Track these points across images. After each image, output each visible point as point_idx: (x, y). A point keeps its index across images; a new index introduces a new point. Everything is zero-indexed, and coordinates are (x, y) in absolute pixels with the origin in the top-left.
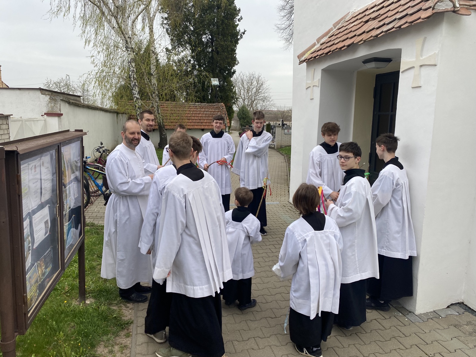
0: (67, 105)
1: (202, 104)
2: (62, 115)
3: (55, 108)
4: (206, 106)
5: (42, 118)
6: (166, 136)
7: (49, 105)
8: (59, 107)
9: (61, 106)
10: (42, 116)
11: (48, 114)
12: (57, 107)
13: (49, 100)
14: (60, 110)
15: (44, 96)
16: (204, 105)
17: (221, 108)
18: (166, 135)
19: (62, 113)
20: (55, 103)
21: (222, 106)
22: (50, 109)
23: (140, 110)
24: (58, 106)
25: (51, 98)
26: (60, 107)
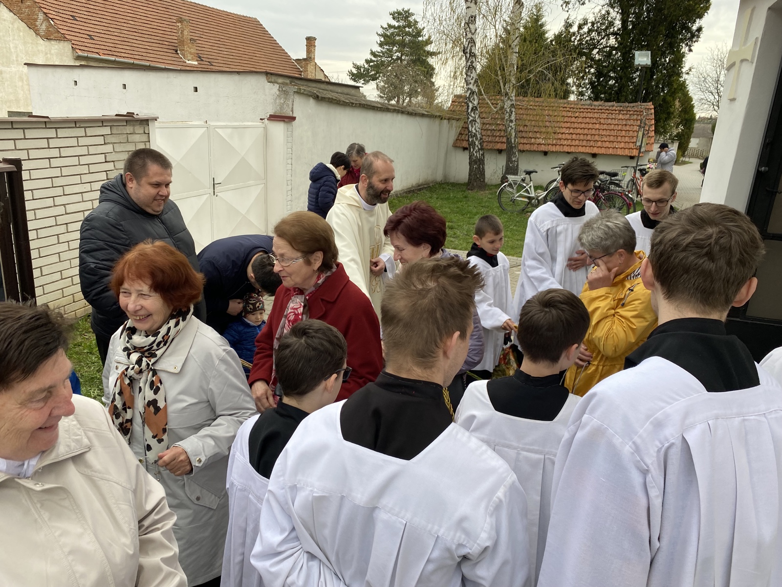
0: (312, 101)
1: (606, 104)
2: (294, 119)
3: (285, 106)
4: (614, 108)
5: (259, 124)
6: (518, 164)
7: (277, 101)
8: (291, 106)
9: (294, 103)
10: (261, 119)
11: (273, 118)
12: (288, 105)
13: (278, 93)
14: (292, 111)
15: (272, 84)
16: (610, 107)
17: (645, 114)
18: (518, 161)
19: (294, 115)
20: (286, 98)
21: (648, 109)
22: (278, 108)
23: (474, 113)
24: (290, 103)
25: (280, 89)
26: (293, 105)
